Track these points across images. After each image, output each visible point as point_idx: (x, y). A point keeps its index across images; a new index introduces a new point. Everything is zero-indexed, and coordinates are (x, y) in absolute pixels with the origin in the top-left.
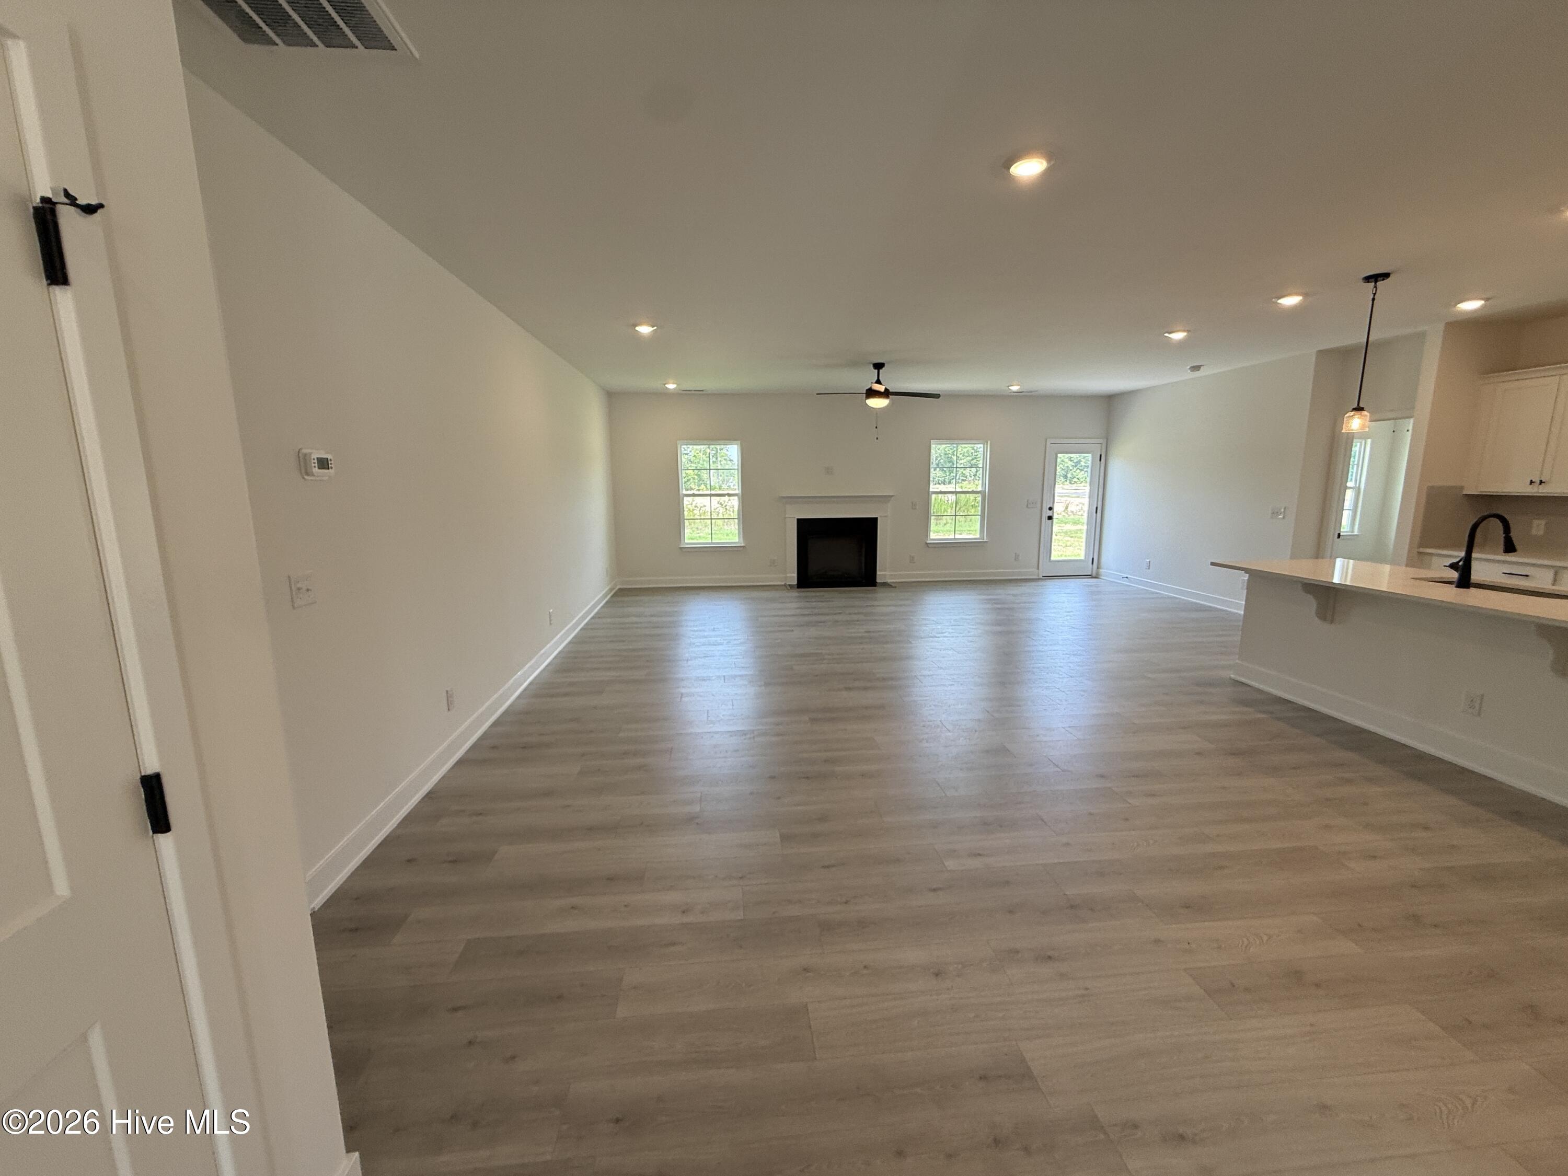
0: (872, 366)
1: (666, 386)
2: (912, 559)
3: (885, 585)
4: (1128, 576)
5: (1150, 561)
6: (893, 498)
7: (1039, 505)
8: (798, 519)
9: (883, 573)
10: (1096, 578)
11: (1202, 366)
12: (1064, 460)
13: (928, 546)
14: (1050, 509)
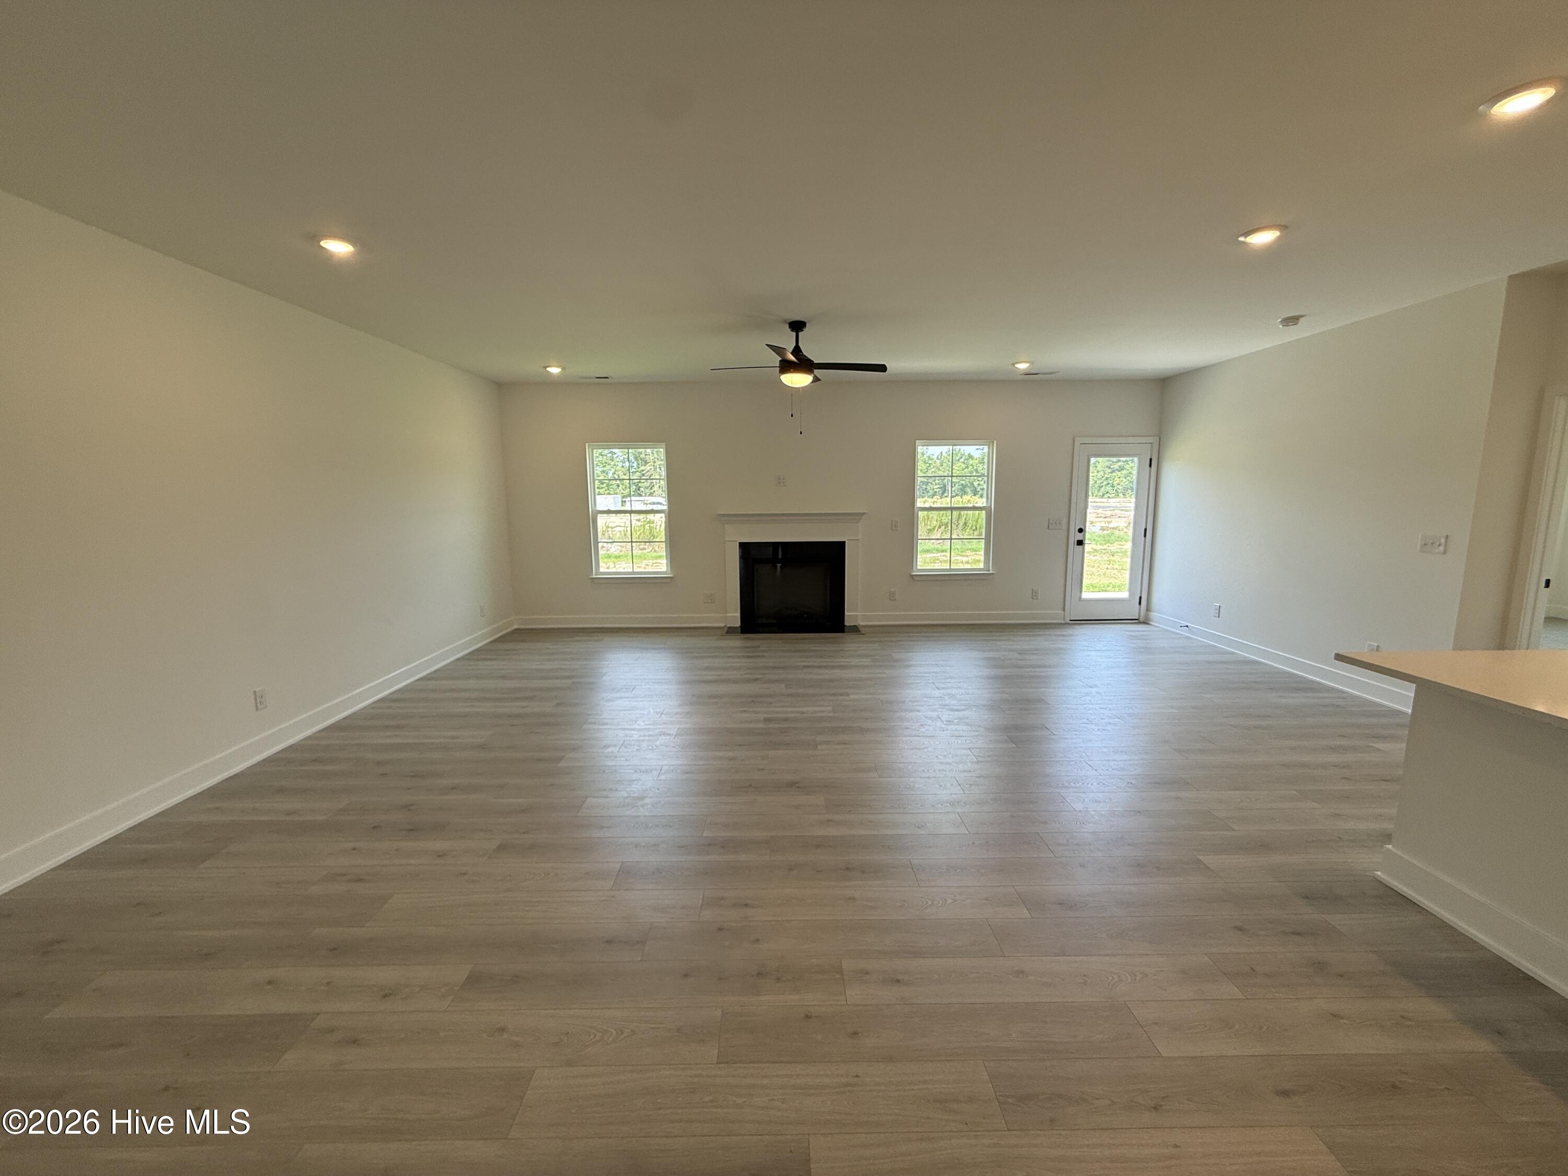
0: (788, 326)
1: (548, 369)
2: (892, 597)
3: (855, 629)
4: (1188, 624)
5: (1220, 606)
6: (864, 517)
7: (1064, 526)
8: (740, 543)
9: (852, 615)
10: (1144, 623)
11: (1302, 316)
12: (1099, 466)
13: (913, 578)
14: (1081, 530)
